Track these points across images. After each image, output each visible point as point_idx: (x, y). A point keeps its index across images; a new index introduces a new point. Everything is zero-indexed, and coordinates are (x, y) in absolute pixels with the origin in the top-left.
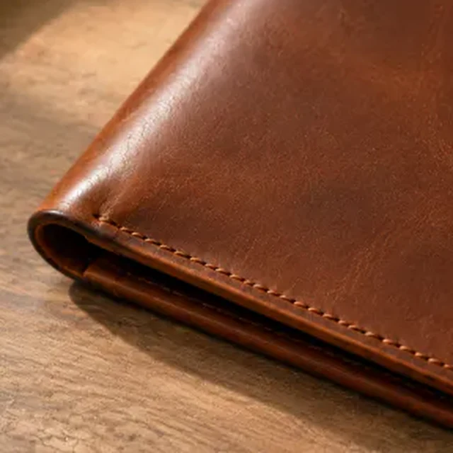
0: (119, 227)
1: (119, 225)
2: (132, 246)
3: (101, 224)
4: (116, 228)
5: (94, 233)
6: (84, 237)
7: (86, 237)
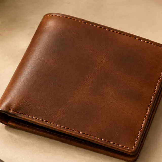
0: (15, 112)
1: (15, 111)
2: (19, 116)
3: (11, 112)
4: (14, 112)
5: (10, 114)
6: (7, 115)
7: (8, 115)
